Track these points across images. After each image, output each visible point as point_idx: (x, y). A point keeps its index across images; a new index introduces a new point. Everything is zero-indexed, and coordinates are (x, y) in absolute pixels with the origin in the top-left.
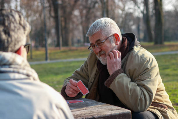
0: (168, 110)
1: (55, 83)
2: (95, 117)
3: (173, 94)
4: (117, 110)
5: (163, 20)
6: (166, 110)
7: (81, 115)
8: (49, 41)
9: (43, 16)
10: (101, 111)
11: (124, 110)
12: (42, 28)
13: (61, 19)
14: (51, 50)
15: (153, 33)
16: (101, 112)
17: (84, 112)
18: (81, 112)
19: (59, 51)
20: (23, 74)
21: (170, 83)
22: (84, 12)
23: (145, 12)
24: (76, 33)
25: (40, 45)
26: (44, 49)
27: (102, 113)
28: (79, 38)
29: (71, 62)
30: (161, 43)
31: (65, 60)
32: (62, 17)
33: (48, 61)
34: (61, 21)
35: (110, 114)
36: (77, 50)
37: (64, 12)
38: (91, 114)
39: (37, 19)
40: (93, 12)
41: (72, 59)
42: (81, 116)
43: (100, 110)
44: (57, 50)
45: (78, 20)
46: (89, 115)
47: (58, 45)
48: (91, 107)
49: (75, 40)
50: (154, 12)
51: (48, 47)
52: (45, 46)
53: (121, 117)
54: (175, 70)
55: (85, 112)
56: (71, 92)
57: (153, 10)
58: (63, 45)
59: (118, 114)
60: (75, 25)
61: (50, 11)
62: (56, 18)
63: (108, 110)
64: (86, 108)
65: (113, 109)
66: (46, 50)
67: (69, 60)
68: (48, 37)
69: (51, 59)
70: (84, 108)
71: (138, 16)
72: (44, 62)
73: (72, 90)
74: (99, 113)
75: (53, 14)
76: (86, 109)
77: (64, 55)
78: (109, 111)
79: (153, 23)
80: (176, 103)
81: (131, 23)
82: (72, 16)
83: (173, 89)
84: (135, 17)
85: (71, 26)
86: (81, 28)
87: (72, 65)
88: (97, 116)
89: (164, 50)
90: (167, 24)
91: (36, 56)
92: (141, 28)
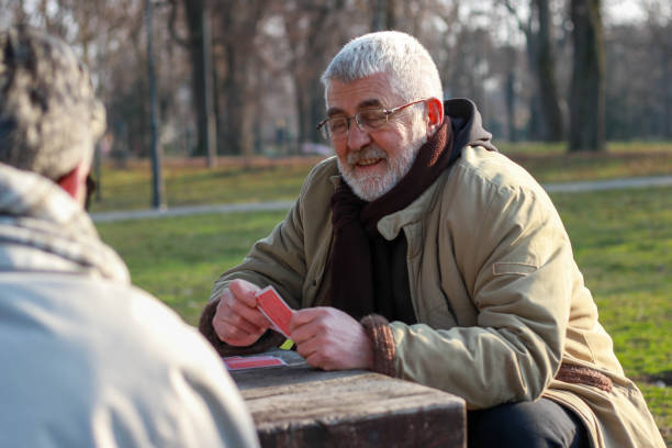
0: (615, 395)
1: (187, 292)
2: (326, 421)
3: (637, 341)
4: (410, 395)
5: (603, 60)
6: (605, 392)
7: (271, 412)
8: (168, 134)
9: (143, 37)
10: (350, 399)
11: (436, 397)
12: (139, 85)
13: (213, 50)
14: (172, 167)
15: (564, 106)
16: (349, 404)
17: (285, 402)
18: (276, 404)
19: (203, 172)
20: (66, 257)
21: (624, 297)
22: (304, 24)
23: (535, 26)
24: (271, 104)
25: (132, 148)
26: (146, 163)
27: (352, 408)
28: (281, 123)
29: (248, 215)
30: (594, 145)
31: (224, 208)
32: (215, 42)
33: (163, 210)
34: (215, 58)
35: (384, 414)
36: (272, 168)
37: (227, 23)
38: (311, 409)
39: (122, 50)
40: (335, 26)
41: (254, 205)
42: (273, 417)
43: (347, 394)
44: (199, 168)
45: (278, 55)
46: (303, 414)
47: (201, 150)
48: (311, 386)
49: (268, 131)
50: (570, 27)
51: (162, 159)
52: (149, 152)
53: (426, 425)
54: (643, 248)
55: (289, 404)
56: (233, 330)
57: (564, 21)
58: (220, 152)
59: (415, 411)
60: (266, 75)
61: (172, 19)
62: (195, 45)
63: (377, 396)
64: (292, 387)
65: (398, 392)
66: (155, 170)
67: (243, 206)
68: (164, 118)
69: (172, 204)
70: (285, 388)
71: (507, 42)
72: (147, 213)
73: (237, 319)
74: (343, 408)
75: (182, 32)
76: (291, 392)
77: (222, 186)
78: (379, 400)
79: (563, 70)
80: (646, 374)
81: (483, 68)
82: (257, 41)
83: (634, 319)
84: (497, 46)
85: (252, 79)
86: (288, 84)
87: (252, 224)
88: (332, 418)
89: (604, 173)
90: (618, 76)
91: (117, 189)
92: (518, 87)
